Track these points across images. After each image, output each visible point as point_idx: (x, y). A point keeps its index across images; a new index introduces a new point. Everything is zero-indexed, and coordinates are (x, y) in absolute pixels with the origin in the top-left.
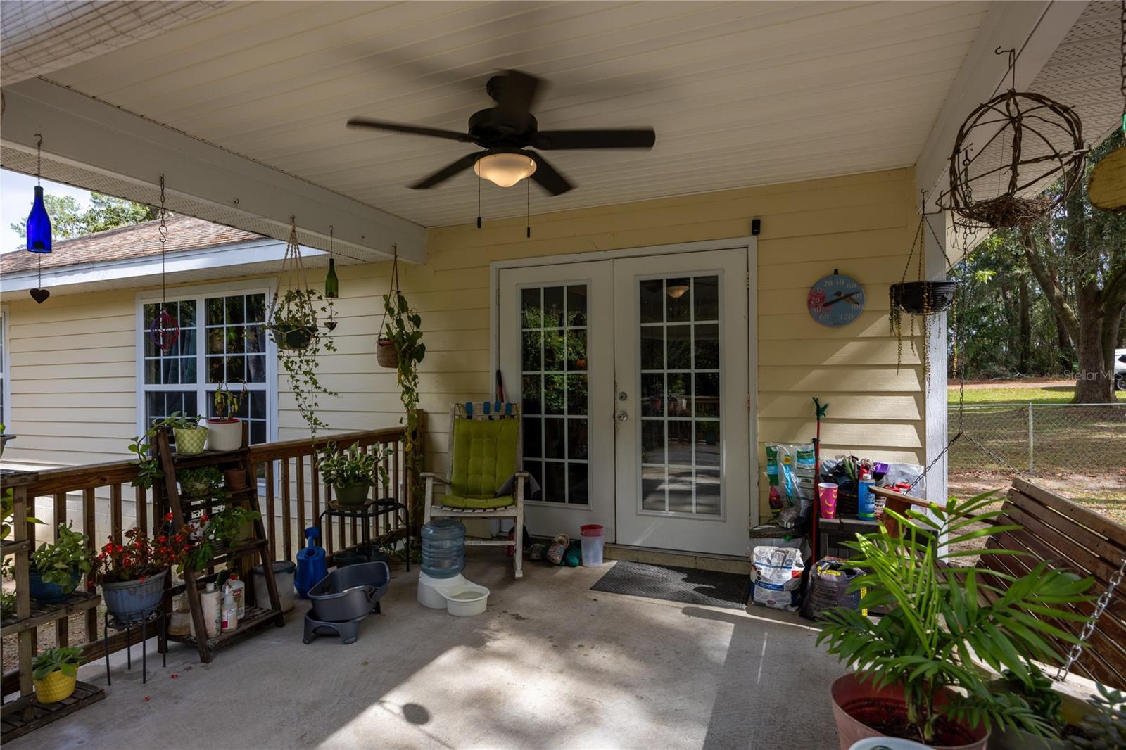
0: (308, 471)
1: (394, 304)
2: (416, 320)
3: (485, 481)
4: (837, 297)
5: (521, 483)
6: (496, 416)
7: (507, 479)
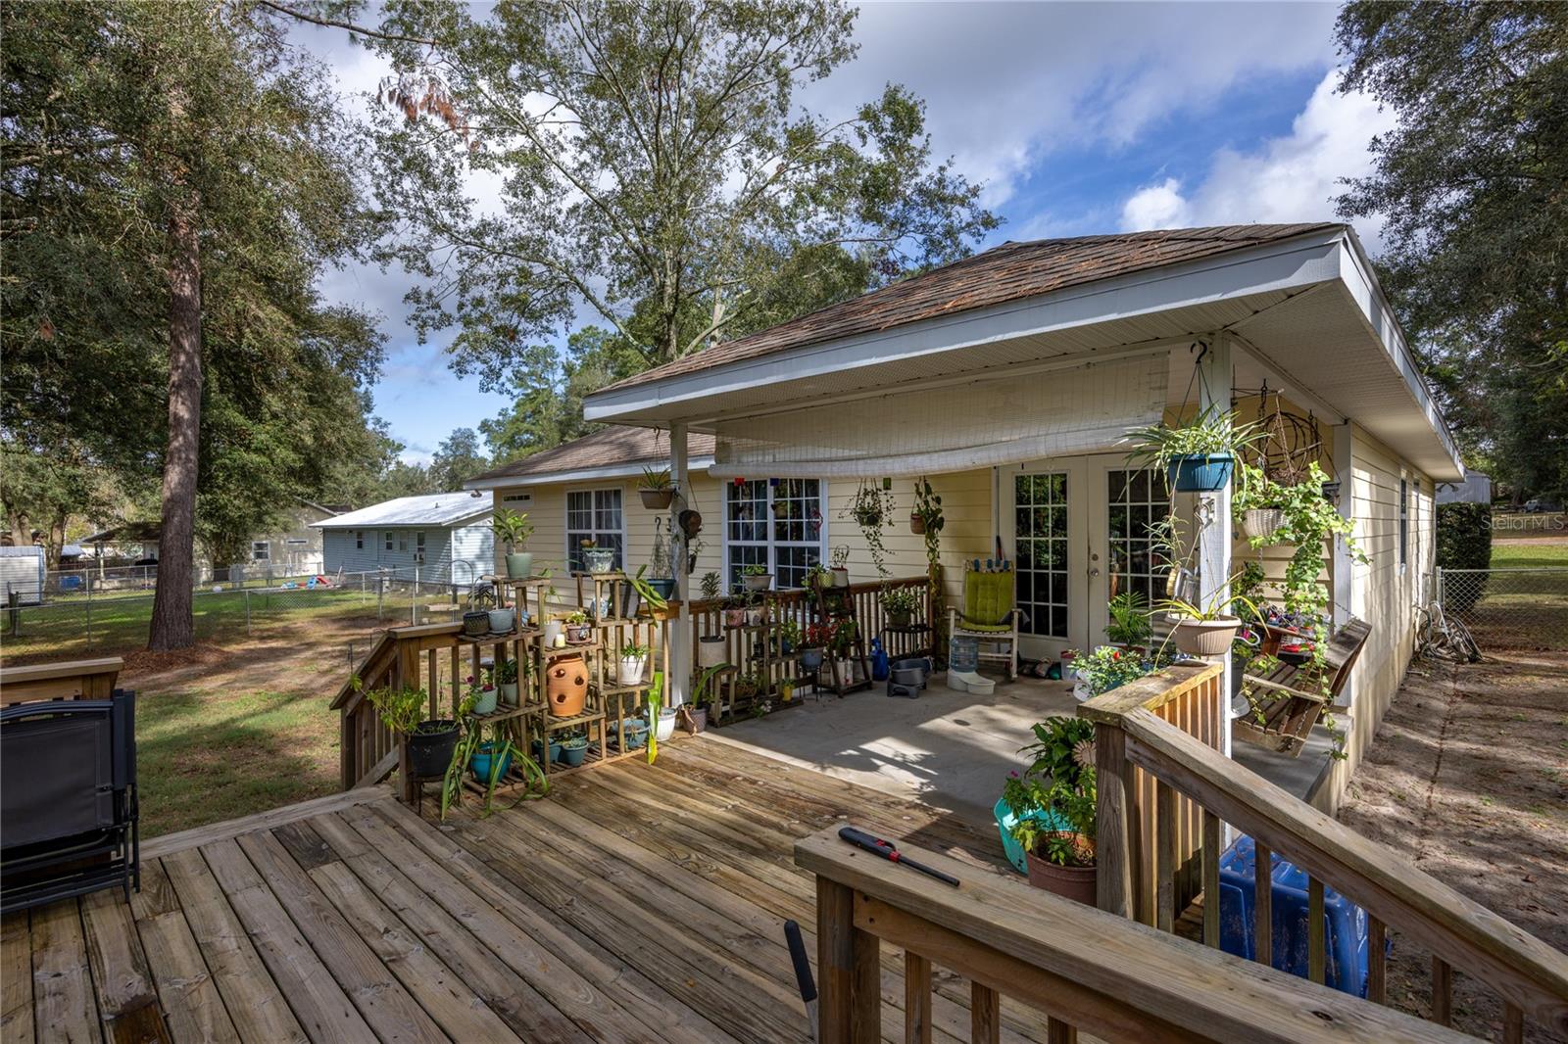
0: (873, 601)
1: (922, 489)
2: (938, 500)
3: (989, 615)
5: (1016, 616)
6: (997, 570)
7: (1006, 614)
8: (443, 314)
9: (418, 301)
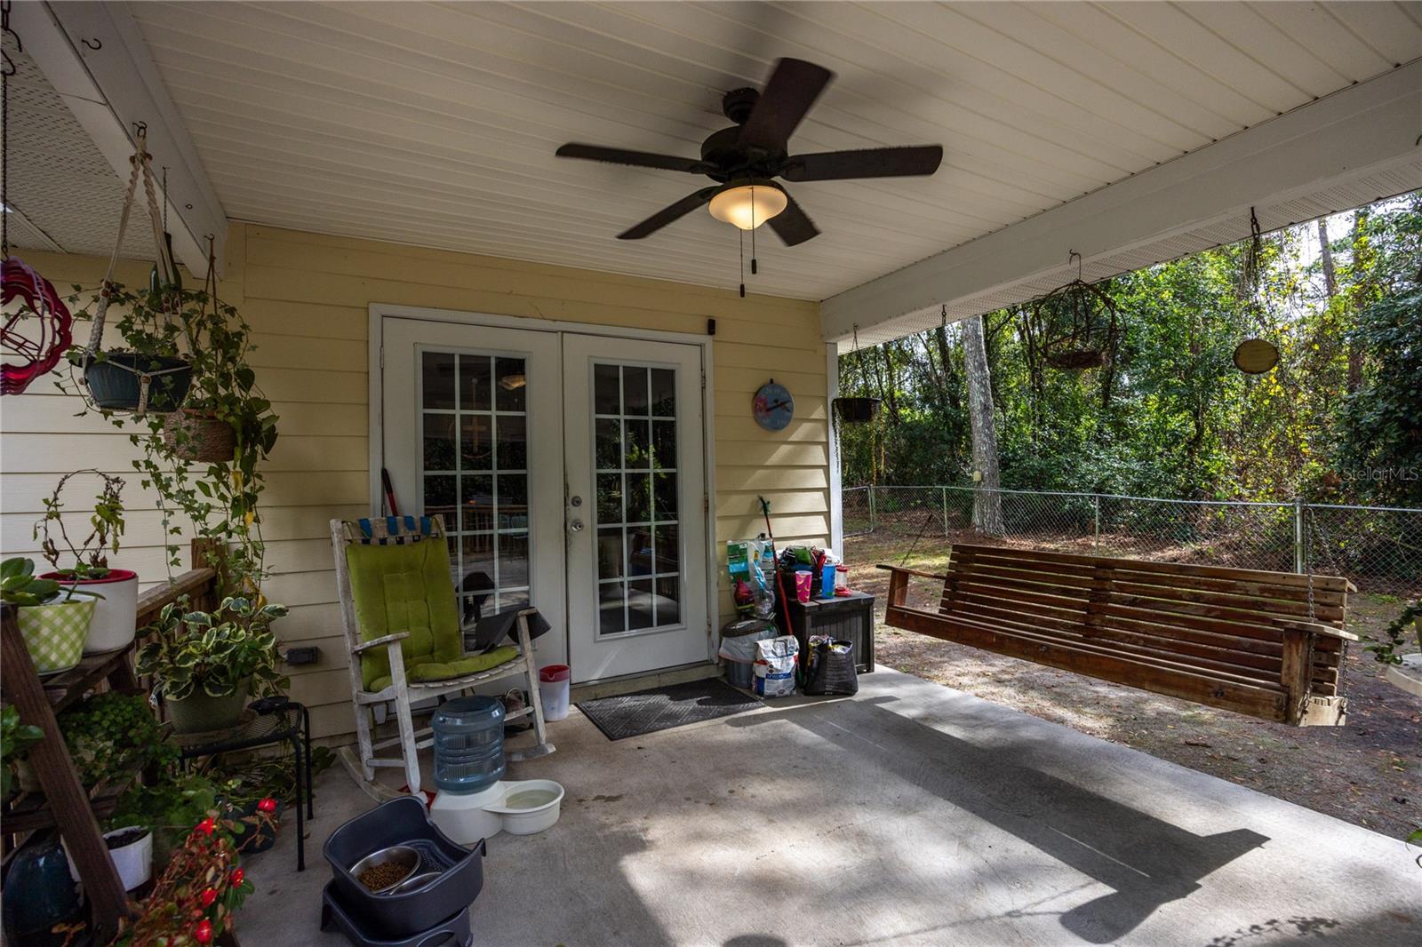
4: (775, 404)
6: (408, 537)
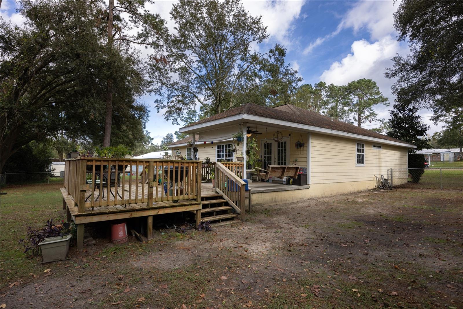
8: (164, 105)
9: (158, 102)
